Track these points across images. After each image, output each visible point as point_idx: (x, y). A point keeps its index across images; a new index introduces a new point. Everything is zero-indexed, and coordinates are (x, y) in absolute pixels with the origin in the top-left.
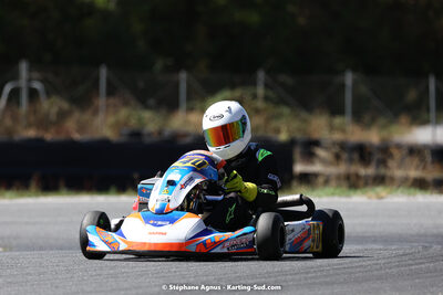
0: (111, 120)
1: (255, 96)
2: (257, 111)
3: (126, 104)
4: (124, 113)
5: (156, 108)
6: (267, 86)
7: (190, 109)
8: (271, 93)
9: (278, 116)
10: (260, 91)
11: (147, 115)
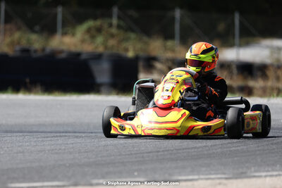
0: (8, 40)
1: (111, 25)
2: (112, 36)
3: (19, 29)
4: (17, 35)
5: (41, 32)
6: (119, 18)
7: (64, 34)
8: (122, 23)
9: (127, 39)
10: (115, 21)
11: (34, 37)
